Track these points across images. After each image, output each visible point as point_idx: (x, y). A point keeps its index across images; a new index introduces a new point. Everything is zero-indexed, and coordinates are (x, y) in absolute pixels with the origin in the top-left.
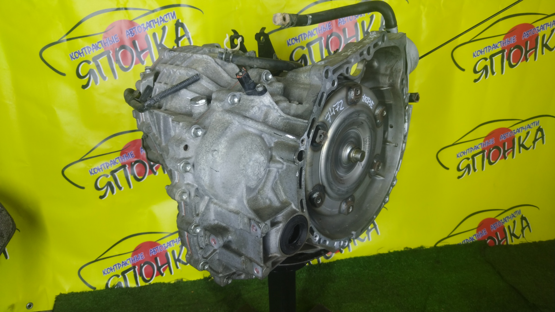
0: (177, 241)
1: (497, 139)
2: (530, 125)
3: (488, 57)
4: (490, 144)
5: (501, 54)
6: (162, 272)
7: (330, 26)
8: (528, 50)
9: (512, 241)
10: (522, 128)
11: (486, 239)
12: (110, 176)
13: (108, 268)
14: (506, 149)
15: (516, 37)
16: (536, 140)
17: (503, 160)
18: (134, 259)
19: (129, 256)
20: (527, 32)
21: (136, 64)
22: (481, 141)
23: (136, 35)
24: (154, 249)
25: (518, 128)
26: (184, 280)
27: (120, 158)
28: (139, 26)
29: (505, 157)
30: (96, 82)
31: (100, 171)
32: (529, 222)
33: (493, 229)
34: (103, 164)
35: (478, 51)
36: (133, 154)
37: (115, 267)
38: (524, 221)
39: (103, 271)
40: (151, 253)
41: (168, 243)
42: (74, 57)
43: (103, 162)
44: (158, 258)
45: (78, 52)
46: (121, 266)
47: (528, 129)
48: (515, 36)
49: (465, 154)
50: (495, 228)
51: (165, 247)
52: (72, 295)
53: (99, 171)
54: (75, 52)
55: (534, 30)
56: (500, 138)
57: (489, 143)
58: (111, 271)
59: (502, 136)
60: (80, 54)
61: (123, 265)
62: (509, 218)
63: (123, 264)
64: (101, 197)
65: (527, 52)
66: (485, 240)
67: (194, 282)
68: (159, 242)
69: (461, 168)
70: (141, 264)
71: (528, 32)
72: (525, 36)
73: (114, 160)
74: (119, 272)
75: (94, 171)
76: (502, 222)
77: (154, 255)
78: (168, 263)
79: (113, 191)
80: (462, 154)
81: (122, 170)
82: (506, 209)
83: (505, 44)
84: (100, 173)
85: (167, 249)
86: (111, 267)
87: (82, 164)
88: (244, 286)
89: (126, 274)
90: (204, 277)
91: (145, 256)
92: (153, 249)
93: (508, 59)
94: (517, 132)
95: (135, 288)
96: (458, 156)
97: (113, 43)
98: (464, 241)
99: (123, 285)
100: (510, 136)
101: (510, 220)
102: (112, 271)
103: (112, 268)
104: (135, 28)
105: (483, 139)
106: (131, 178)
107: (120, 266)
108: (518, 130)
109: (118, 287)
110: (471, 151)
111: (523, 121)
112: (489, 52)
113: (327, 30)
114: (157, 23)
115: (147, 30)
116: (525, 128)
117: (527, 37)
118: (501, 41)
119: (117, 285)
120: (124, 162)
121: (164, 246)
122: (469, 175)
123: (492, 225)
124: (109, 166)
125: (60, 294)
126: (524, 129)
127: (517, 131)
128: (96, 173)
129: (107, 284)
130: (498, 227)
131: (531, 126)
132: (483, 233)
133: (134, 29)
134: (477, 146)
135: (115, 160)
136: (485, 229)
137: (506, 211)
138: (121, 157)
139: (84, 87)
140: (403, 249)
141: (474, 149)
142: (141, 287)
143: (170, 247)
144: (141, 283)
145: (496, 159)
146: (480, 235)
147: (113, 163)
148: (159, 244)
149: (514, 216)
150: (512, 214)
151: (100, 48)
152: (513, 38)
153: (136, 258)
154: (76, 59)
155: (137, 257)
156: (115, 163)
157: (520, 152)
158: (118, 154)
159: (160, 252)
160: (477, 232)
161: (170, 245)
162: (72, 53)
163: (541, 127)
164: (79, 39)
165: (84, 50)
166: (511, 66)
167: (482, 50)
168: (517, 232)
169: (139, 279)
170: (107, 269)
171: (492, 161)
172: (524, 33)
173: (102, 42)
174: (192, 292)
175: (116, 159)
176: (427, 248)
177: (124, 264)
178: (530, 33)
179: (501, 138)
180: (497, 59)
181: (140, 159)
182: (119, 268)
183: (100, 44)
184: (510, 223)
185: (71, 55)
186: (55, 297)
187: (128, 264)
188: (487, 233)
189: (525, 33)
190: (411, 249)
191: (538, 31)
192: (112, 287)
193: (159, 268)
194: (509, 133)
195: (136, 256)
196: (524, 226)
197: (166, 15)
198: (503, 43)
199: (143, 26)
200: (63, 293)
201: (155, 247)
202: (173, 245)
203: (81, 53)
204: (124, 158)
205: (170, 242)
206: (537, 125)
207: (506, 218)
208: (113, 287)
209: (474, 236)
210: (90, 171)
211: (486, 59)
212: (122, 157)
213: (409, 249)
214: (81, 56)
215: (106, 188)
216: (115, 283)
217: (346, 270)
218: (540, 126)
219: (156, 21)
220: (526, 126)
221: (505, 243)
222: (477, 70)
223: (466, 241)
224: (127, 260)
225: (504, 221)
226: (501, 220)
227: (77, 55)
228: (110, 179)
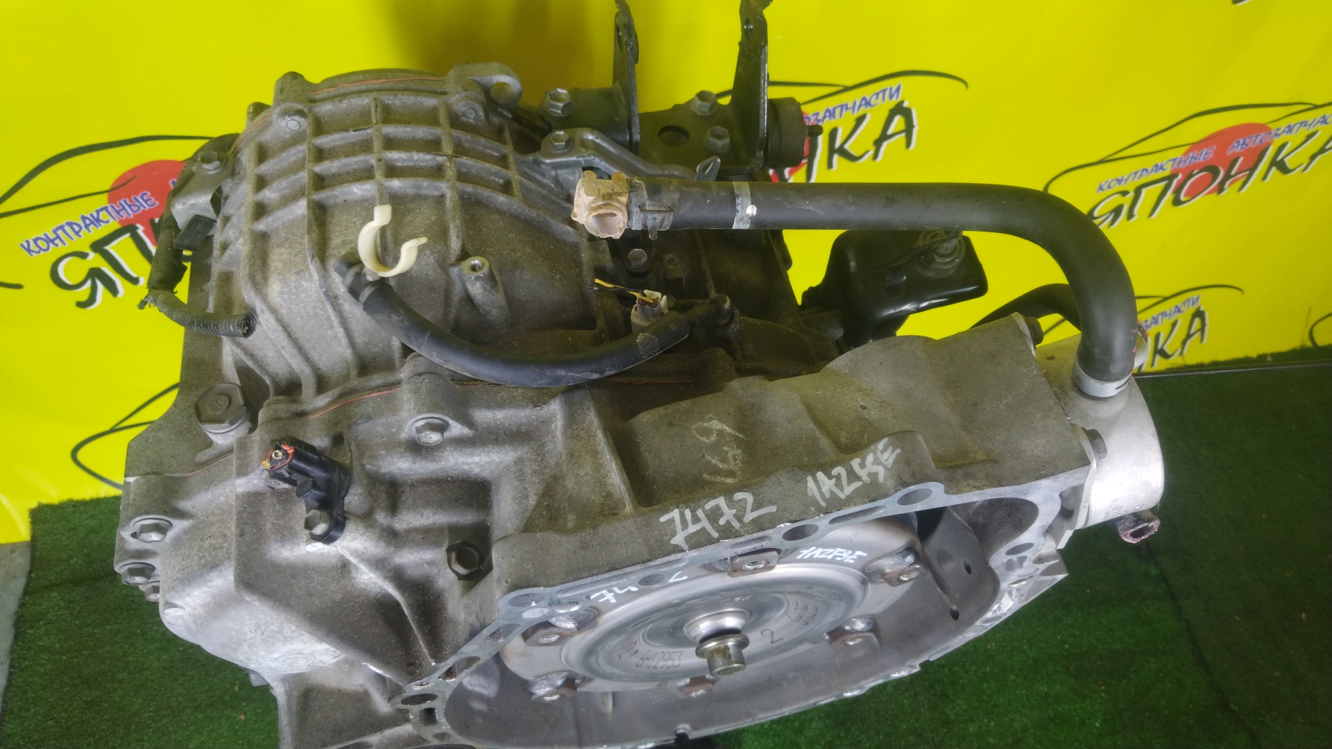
1: (1221, 150)
2: (1327, 114)
4: (1197, 161)
9: (1153, 365)
10: (1303, 122)
12: (93, 255)
14: (1233, 173)
16: (1322, 150)
17: (1214, 195)
22: (1179, 152)
27: (110, 209)
29: (1220, 189)
32: (1207, 325)
34: (61, 227)
38: (1197, 321)
47: (1318, 127)
49: (1123, 183)
52: (75, 509)
56: (1232, 146)
57: (1196, 159)
59: (1238, 142)
62: (1166, 316)
64: (83, 305)
69: (1097, 214)
73: (92, 215)
75: (37, 246)
79: (112, 288)
80: (1114, 183)
82: (1168, 294)
84: (58, 250)
96: (1102, 187)
100: (1261, 142)
105: (1186, 149)
110: (1141, 176)
111: (1316, 107)
120: (127, 219)
122: (1111, 227)
124: (80, 231)
125: (39, 505)
127: (1287, 130)
128: (45, 250)
134: (1162, 164)
135: (95, 215)
137: (1164, 300)
138: (112, 207)
141: (1150, 171)
145: (1193, 194)
147: (92, 223)
149: (1179, 311)
150: (1177, 306)
156: (97, 221)
157: (1264, 178)
158: (102, 201)
168: (1173, 343)
171: (1184, 199)
175: (98, 211)
179: (1233, 149)
186: (31, 512)
194: (1263, 134)
196: (1192, 331)
200: (45, 501)
204: (124, 209)
207: (1158, 315)
210: (22, 244)
212: (118, 207)
215: (89, 283)
220: (1314, 119)
225: (1152, 324)
228: (96, 261)
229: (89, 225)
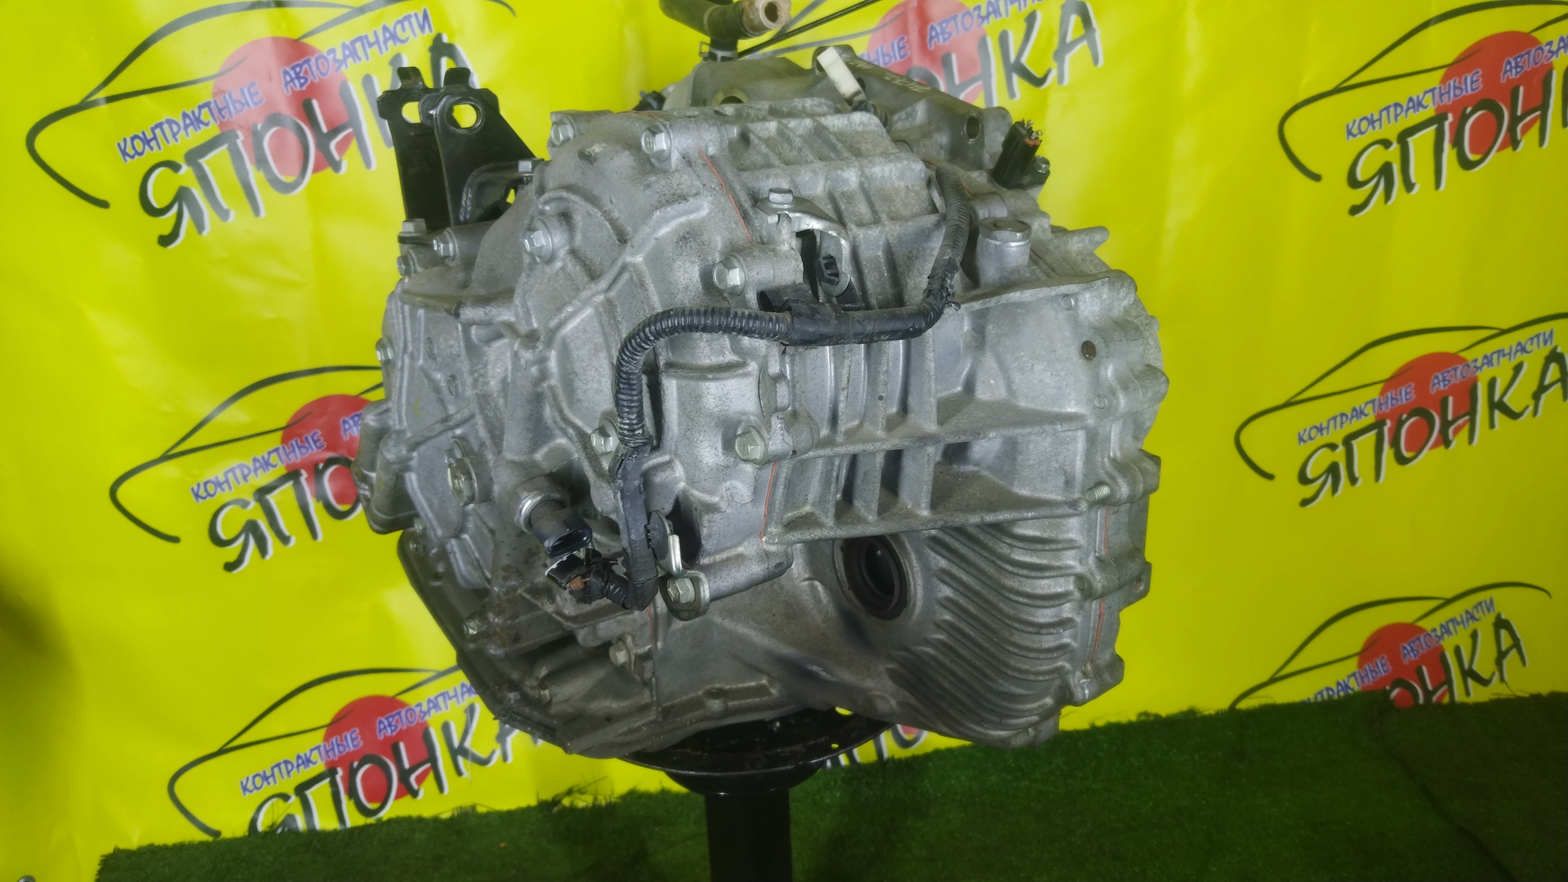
0: (456, 695)
1: (1422, 387)
2: (1523, 342)
3: (1393, 137)
4: (1400, 403)
5: (1434, 127)
6: (415, 786)
7: (904, 47)
8: (1519, 113)
9: (1468, 693)
10: (1501, 353)
11: (1388, 688)
12: (254, 505)
13: (257, 775)
14: (1450, 417)
15: (1482, 76)
16: (1542, 389)
17: (1442, 449)
18: (331, 747)
19: (318, 738)
20: (1515, 59)
21: (317, 169)
22: (1374, 392)
23: (312, 83)
24: (391, 719)
25: (1488, 354)
26: (481, 810)
27: (281, 451)
28: (321, 56)
29: (1445, 441)
30: (200, 226)
31: (223, 490)
32: (1519, 635)
33: (1409, 656)
34: (232, 470)
35: (1361, 120)
36: (318, 440)
37: (276, 770)
38: (1504, 633)
39: (242, 783)
40: (380, 730)
41: (429, 701)
42: (132, 152)
43: (233, 463)
44: (402, 746)
45: (141, 135)
46: (295, 770)
47: (1520, 357)
48: (1478, 72)
49: (1325, 432)
50: (1415, 652)
51: (421, 711)
52: (152, 853)
53: (219, 490)
54: (132, 135)
55: (1539, 51)
56: (1431, 385)
57: (1397, 400)
58: (265, 783)
59: (1437, 377)
60: (146, 142)
61: (298, 766)
62: (1458, 624)
63: (300, 761)
64: (230, 567)
65: (1515, 121)
66: (1385, 689)
67: (510, 814)
68: (404, 698)
69: (1310, 474)
70: (352, 764)
71: (1519, 59)
72: (1511, 70)
73: (263, 457)
74: (288, 785)
75: (206, 490)
76: (1437, 636)
77: (391, 737)
78: (433, 759)
79: (262, 547)
80: (1314, 432)
81: (289, 485)
82: (1449, 595)
83: (1447, 95)
84: (223, 496)
85: (427, 718)
86: (264, 772)
87: (169, 469)
88: (657, 829)
89: (309, 793)
90: (538, 799)
91: (362, 739)
92: (387, 719)
93: (1457, 142)
94: (1483, 364)
95: (334, 833)
96: (1301, 440)
97: (246, 107)
98: (1321, 693)
99: (301, 824)
100: (1463, 377)
101: (1460, 628)
102: (269, 783)
103: (269, 773)
104: (307, 61)
105: (1379, 387)
106: (315, 508)
107: (290, 767)
108: (1488, 361)
109: (286, 829)
110: (1342, 423)
111: (1503, 332)
112: (1396, 121)
113: (893, 60)
114: (376, 47)
115: (347, 66)
116: (1510, 354)
117: (1517, 73)
118: (1435, 89)
119: (283, 823)
120: (294, 463)
121: (417, 710)
122: (1337, 495)
123: (1405, 645)
124: (248, 474)
125: (115, 850)
126: (1507, 357)
127: (1485, 361)
128: (212, 496)
129: (253, 822)
130: (1425, 652)
131: (1529, 348)
132: (1377, 670)
133: (306, 66)
134: (1360, 407)
135: (266, 457)
136: (1385, 656)
137: (1448, 602)
138: (283, 448)
139: (166, 241)
140: (1133, 718)
141: (1350, 416)
142: (354, 829)
143: (437, 711)
144: (354, 819)
145: (1418, 448)
146: (1367, 675)
147: (261, 467)
148: (403, 705)
149: (1473, 618)
150: (1467, 612)
151: (207, 124)
152: (1472, 78)
153: (338, 745)
154: (137, 157)
155: (341, 740)
156: (266, 465)
157: (1492, 426)
158: (275, 440)
159: (408, 728)
160: (1361, 665)
161: (436, 706)
162: (125, 140)
163: (1559, 350)
164: (144, 98)
165: (158, 131)
166: (1466, 164)
167: (1376, 117)
168: (1484, 664)
169: (347, 805)
170: (254, 777)
171: (1407, 454)
172: (1506, 61)
173: (212, 105)
174: (502, 845)
175: (270, 453)
176: (1207, 713)
177: (303, 763)
178: (1524, 63)
179: (1434, 384)
180: (1421, 144)
181: (343, 453)
182: (288, 772)
183: (205, 111)
184: (1461, 638)
185: (122, 146)
186: (100, 859)
187: (315, 763)
188: (1390, 668)
189: (1509, 63)
190: (1157, 717)
191: (1550, 55)
192: (268, 830)
193: (404, 776)
194: (1460, 367)
195: (336, 740)
196: (1504, 647)
197: (401, 22)
198: (1441, 95)
199: (331, 56)
200: (122, 846)
201: (394, 713)
202: (447, 707)
203: (151, 140)
204: (294, 451)
205: (436, 698)
206: (1545, 342)
207: (1447, 623)
208: (272, 831)
209: (1349, 677)
210: (193, 489)
211: (1386, 144)
212: (289, 448)
213: (1152, 718)
214: (152, 148)
215: (242, 538)
216: (278, 818)
217: (963, 778)
218: (1556, 348)
219: (372, 39)
220: (1511, 349)
221: (1446, 700)
222: (1360, 176)
223: (1325, 693)
224: (312, 750)
225: (1443, 633)
226: (1434, 630)
227: (138, 144)
228: (254, 512)
229: (258, 468)
